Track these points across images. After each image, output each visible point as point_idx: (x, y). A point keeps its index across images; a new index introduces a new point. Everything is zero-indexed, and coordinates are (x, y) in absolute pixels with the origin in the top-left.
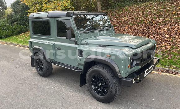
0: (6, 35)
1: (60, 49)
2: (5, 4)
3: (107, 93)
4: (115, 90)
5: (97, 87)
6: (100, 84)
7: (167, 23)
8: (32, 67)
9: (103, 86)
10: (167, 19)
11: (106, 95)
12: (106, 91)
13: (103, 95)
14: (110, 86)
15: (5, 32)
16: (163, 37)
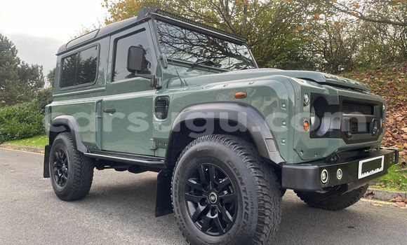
0: (25, 133)
1: (113, 112)
2: (42, 77)
3: (232, 224)
4: (260, 207)
5: (202, 208)
6: (214, 197)
7: (401, 105)
8: (45, 177)
9: (221, 200)
10: (399, 97)
11: (230, 232)
12: (232, 215)
13: (222, 233)
14: (244, 194)
15: (24, 126)
16: (395, 132)
